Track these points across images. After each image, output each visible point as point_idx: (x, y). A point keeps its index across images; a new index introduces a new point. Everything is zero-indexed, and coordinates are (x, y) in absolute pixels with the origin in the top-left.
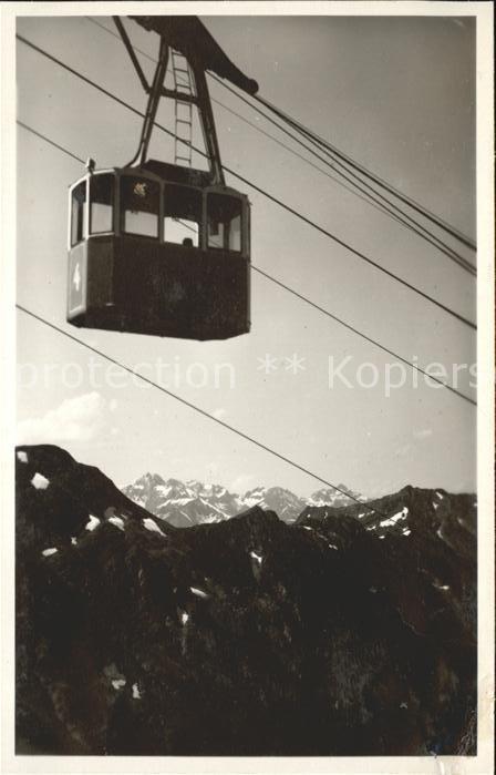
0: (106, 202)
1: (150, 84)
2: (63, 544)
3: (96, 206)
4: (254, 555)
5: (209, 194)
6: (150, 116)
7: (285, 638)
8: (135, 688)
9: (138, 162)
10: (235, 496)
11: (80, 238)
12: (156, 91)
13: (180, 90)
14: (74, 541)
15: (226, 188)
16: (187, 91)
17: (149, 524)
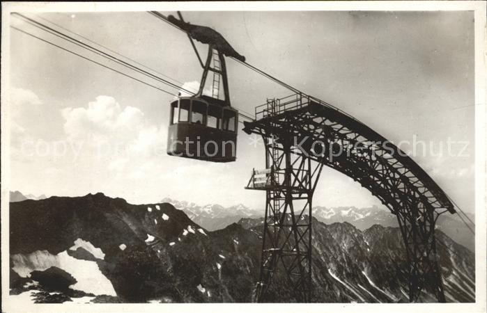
0: (185, 108)
1: (204, 65)
2: (176, 241)
3: (182, 110)
4: (235, 241)
5: (225, 110)
6: (204, 78)
7: (247, 271)
8: (208, 293)
9: (199, 96)
10: (200, 207)
11: (172, 123)
12: (207, 68)
13: (216, 68)
14: (179, 239)
15: (231, 108)
16: (218, 69)
17: (201, 231)
